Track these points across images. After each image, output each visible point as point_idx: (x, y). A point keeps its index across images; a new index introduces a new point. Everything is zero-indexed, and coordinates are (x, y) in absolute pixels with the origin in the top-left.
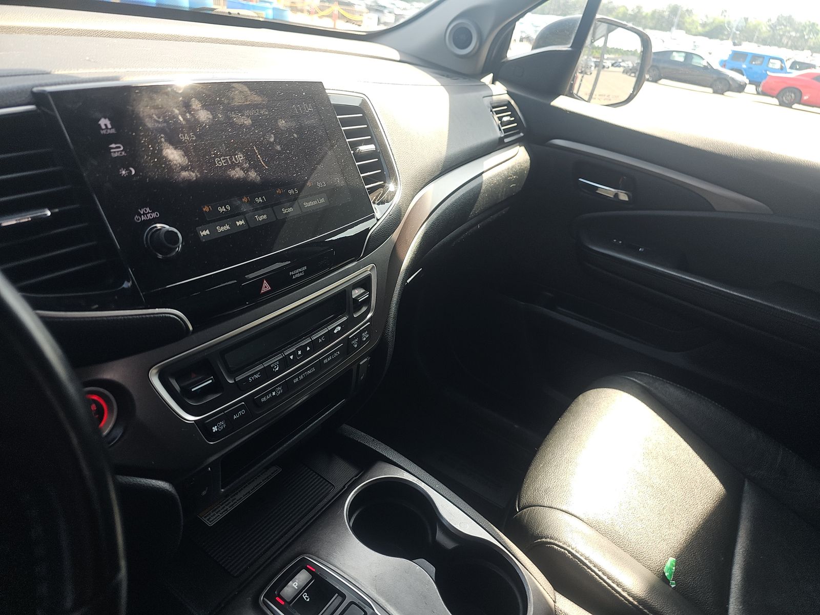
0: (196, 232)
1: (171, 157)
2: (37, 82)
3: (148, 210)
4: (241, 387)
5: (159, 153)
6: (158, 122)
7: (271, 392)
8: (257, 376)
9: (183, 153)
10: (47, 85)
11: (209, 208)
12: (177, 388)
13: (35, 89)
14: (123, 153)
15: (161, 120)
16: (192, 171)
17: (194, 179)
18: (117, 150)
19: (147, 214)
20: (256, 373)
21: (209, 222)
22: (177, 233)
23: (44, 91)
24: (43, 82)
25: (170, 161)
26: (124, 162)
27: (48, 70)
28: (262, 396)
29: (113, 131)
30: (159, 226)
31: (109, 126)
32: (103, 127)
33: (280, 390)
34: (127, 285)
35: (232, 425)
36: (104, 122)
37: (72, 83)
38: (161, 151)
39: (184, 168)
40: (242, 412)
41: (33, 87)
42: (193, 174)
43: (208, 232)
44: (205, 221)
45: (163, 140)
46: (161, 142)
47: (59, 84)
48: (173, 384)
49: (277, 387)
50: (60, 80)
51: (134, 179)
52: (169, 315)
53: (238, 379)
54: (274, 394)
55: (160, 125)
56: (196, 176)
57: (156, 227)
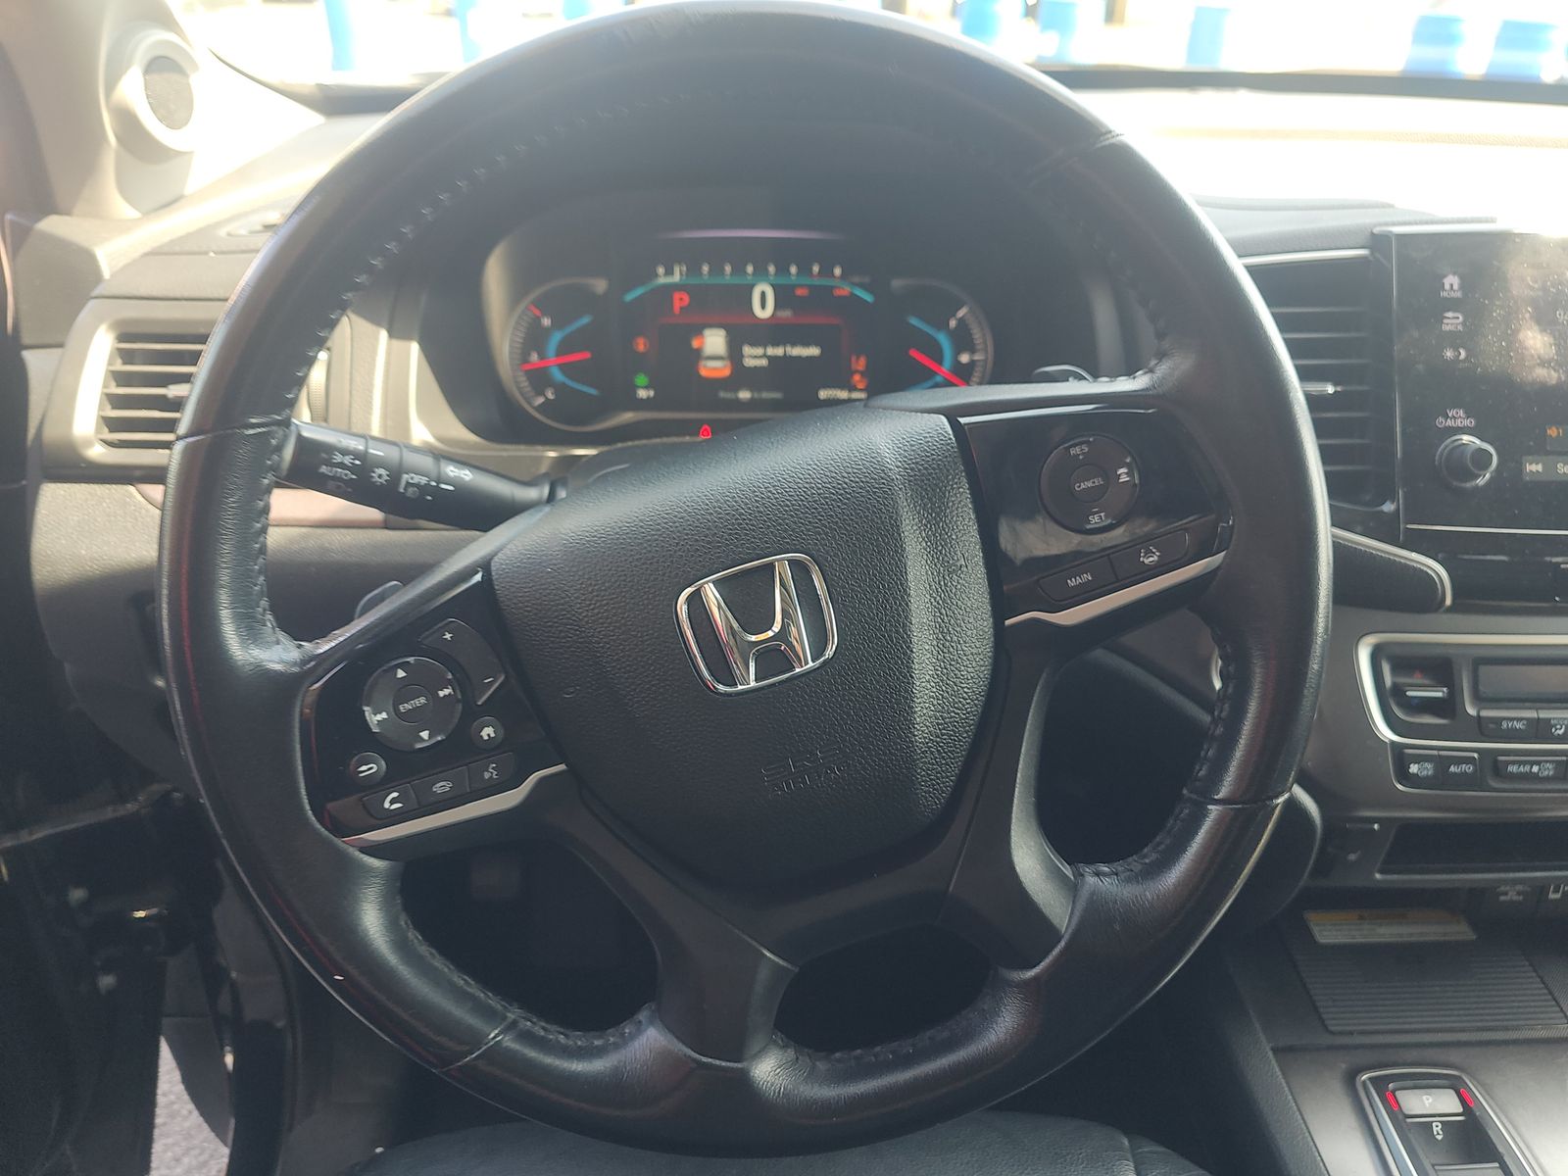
0: (1521, 464)
1: (1530, 343)
2: (1382, 220)
3: (1461, 413)
4: (1482, 729)
5: (1511, 336)
6: (1532, 288)
7: (1532, 763)
8: (1518, 725)
9: (1552, 340)
10: (1394, 224)
11: (1559, 433)
12: (1388, 680)
13: (1376, 230)
14: (1460, 328)
15: (1536, 286)
16: (1555, 370)
17: (1554, 382)
18: (1453, 321)
19: (1458, 417)
20: (1519, 720)
21: (1548, 453)
22: (1491, 455)
23: (1391, 232)
24: (1388, 219)
25: (1525, 348)
26: (1455, 340)
27: (1391, 202)
28: (1513, 763)
29: (1459, 294)
30: (1466, 438)
31: (1456, 287)
32: (1447, 287)
33: (1549, 770)
34: (1388, 507)
35: (1442, 778)
36: (1452, 281)
37: (1427, 223)
38: (1516, 332)
39: (1544, 363)
40: (1469, 768)
41: (1375, 226)
42: (1554, 375)
43: (1540, 468)
44: (1541, 449)
45: (1527, 316)
46: (1524, 318)
47: (1409, 223)
48: (1384, 671)
49: (1547, 762)
50: (1407, 218)
51: (1461, 365)
52: (1425, 569)
53: (1484, 713)
54: (1535, 769)
55: (1531, 293)
56: (1559, 378)
57: (1461, 439)
